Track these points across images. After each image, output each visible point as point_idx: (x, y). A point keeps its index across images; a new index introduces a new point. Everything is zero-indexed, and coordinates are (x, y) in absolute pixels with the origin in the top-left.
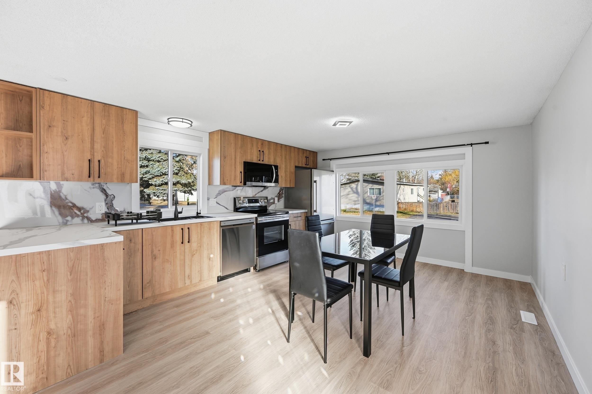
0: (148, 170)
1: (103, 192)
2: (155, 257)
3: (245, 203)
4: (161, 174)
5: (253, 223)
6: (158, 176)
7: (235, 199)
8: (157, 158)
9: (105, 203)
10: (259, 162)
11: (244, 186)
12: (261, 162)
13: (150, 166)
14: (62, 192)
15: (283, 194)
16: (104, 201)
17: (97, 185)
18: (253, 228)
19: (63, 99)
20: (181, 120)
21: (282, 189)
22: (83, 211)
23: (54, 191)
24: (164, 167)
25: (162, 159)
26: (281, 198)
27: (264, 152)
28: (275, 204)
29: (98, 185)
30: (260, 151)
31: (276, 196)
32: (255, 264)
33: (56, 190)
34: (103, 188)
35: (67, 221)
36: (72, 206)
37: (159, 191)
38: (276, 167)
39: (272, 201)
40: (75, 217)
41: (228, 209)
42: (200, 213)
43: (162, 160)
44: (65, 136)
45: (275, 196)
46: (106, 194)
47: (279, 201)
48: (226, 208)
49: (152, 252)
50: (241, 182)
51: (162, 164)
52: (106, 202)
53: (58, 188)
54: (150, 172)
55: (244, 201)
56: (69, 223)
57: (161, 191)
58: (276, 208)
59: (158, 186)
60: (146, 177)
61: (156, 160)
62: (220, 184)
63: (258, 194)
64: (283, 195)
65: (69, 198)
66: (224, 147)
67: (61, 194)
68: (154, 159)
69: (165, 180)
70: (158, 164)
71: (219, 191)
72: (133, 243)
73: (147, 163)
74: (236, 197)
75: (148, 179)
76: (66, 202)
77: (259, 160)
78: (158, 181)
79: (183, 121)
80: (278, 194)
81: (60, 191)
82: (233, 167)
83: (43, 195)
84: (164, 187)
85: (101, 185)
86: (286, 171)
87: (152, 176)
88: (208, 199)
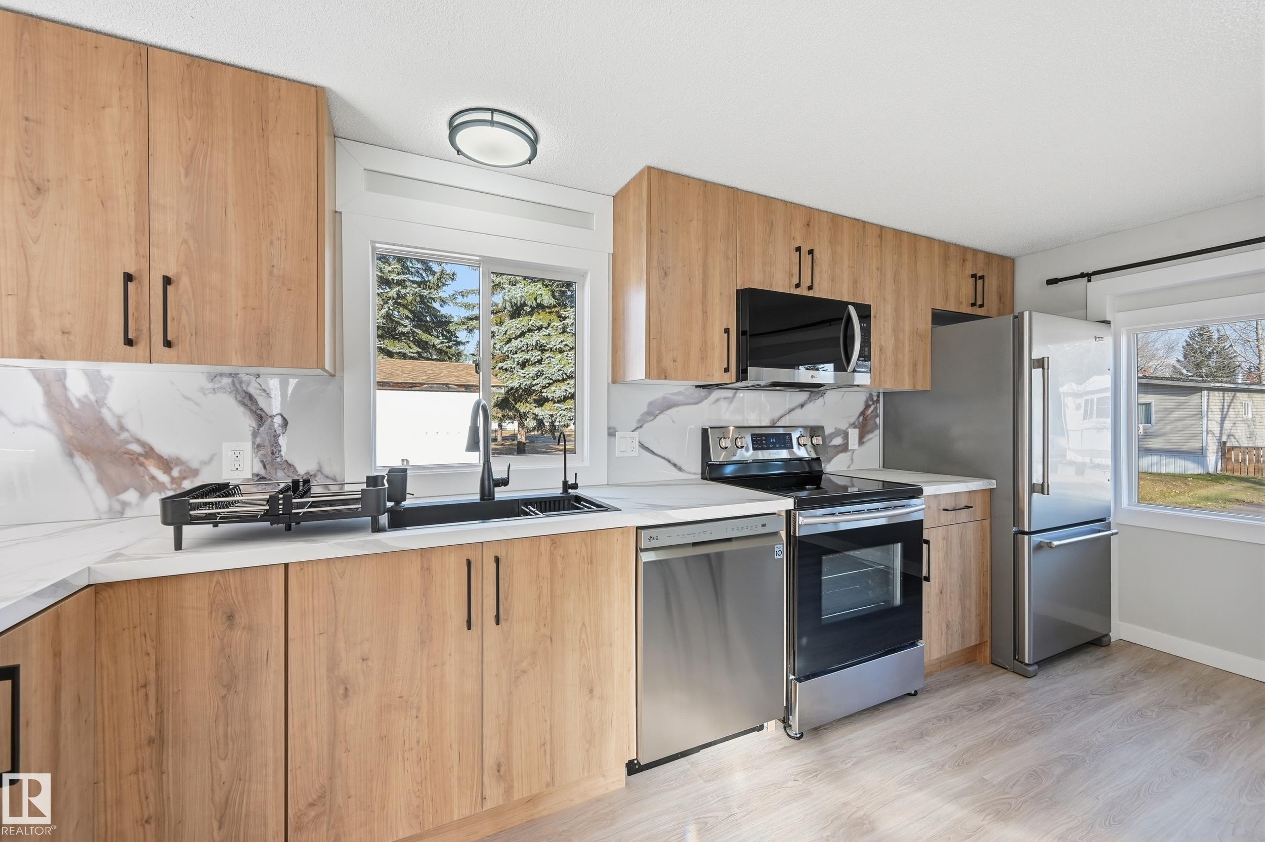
0: (540, 370)
1: (247, 406)
2: (346, 689)
3: (742, 447)
4: (565, 376)
5: (775, 534)
6: (559, 381)
7: (705, 432)
8: (559, 344)
9: (253, 443)
10: (798, 292)
11: (739, 384)
12: (803, 292)
13: (546, 362)
14: (106, 404)
15: (878, 416)
16: (251, 437)
17: (226, 381)
18: (777, 557)
19: (22, 34)
20: (487, 116)
21: (875, 398)
22: (180, 471)
23: (79, 400)
24: (570, 361)
25: (566, 345)
26: (872, 431)
27: (816, 253)
28: (849, 454)
29: (230, 380)
30: (798, 249)
31: (853, 425)
32: (785, 705)
33: (86, 396)
34: (246, 393)
35: (125, 505)
36: (140, 455)
37: (561, 412)
38: (865, 312)
39: (838, 441)
40: (152, 491)
41: (680, 469)
42: (575, 486)
43: (567, 348)
44: (32, 180)
45: (847, 425)
46: (255, 412)
47: (865, 440)
48: (675, 465)
49: (333, 665)
50: (727, 370)
51: (567, 356)
52: (258, 440)
53: (94, 391)
54: (545, 373)
55: (738, 440)
56: (129, 513)
57: (564, 413)
58: (852, 468)
59: (559, 402)
60: (537, 384)
61: (556, 349)
62: (648, 376)
63: (787, 417)
64: (880, 421)
65: (132, 425)
66: (662, 231)
67: (105, 412)
68: (552, 346)
69: (570, 388)
70: (560, 356)
71: (650, 404)
72: (244, 628)
73: (539, 355)
74: (711, 428)
75: (541, 388)
76: (121, 441)
77: (798, 286)
78: (558, 391)
79: (494, 120)
80: (859, 418)
81: (100, 402)
82: (697, 311)
83: (43, 416)
84: (569, 404)
85: (241, 383)
86: (896, 330)
87: (548, 382)
88: (612, 433)
